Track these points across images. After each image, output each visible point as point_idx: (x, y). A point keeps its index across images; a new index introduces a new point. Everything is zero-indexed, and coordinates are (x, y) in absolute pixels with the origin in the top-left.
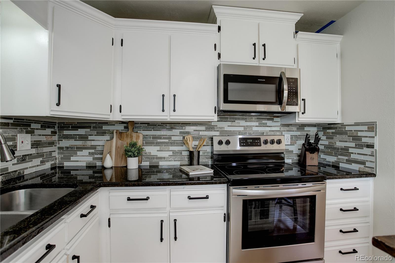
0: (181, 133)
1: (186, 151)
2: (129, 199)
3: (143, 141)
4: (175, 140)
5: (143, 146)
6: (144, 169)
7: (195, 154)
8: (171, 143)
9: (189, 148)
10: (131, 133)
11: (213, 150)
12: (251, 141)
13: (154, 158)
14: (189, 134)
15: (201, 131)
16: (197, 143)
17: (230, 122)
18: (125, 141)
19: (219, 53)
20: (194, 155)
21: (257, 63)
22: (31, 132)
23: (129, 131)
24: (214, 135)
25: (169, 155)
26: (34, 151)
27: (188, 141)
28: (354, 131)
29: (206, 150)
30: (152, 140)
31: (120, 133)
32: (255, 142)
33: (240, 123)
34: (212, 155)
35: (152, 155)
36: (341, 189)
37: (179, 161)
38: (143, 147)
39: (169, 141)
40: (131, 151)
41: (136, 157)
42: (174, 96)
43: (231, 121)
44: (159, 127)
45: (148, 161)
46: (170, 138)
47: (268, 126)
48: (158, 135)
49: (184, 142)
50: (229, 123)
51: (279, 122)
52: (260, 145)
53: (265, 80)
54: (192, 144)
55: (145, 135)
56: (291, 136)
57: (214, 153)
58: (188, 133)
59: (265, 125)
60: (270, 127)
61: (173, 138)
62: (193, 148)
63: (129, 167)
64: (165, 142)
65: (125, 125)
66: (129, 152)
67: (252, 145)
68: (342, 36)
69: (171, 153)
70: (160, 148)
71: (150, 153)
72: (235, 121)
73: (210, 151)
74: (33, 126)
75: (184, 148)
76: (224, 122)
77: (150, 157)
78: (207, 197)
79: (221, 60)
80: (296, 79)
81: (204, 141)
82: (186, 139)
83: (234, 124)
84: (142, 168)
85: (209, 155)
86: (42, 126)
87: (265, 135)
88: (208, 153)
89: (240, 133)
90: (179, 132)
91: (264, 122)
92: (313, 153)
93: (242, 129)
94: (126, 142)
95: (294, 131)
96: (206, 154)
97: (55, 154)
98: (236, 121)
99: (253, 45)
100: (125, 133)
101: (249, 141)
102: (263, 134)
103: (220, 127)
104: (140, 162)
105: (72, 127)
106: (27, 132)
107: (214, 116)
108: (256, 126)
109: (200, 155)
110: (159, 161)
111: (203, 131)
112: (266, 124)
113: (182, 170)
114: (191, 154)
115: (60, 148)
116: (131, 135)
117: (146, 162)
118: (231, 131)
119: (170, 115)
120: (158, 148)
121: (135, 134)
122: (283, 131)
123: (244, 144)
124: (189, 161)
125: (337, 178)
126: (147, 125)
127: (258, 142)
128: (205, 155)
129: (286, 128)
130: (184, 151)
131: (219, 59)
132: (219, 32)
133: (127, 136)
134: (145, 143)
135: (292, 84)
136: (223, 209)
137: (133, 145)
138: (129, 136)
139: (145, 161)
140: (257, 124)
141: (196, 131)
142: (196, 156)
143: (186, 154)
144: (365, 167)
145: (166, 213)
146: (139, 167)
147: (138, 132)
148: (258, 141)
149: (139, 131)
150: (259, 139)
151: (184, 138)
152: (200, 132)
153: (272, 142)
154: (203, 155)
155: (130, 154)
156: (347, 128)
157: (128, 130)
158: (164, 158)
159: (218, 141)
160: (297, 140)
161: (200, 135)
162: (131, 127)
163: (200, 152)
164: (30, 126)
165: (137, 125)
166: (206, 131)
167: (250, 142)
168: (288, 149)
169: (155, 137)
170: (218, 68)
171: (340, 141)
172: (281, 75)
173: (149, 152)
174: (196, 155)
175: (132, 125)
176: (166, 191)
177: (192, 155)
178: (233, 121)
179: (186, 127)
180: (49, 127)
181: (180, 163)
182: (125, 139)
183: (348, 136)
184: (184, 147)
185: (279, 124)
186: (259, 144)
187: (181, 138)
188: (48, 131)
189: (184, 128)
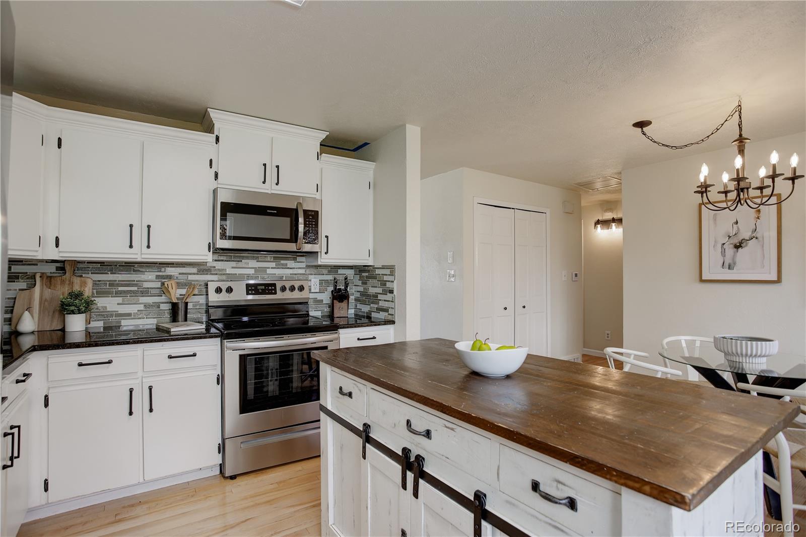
0: (158, 277)
1: (167, 303)
2: (80, 365)
3: (93, 289)
4: (148, 288)
5: (93, 297)
6: (92, 333)
7: (180, 306)
8: (142, 292)
9: (171, 299)
10: (71, 277)
11: (208, 301)
12: (263, 287)
13: (112, 316)
14: (171, 279)
15: (190, 274)
16: (183, 291)
18: (58, 290)
19: (216, 172)
20: (178, 307)
21: (268, 188)
23: (67, 274)
24: (210, 279)
25: (138, 311)
27: (170, 289)
28: (382, 274)
29: (196, 302)
30: (109, 289)
31: (49, 278)
32: (269, 288)
33: (248, 263)
34: (206, 308)
35: (108, 310)
36: (358, 339)
37: (154, 318)
38: (93, 299)
39: (138, 289)
40: (74, 305)
41: (82, 313)
42: (149, 227)
43: (236, 261)
44: (122, 268)
45: (101, 320)
46: (140, 285)
47: (288, 268)
48: (119, 281)
49: (164, 290)
50: (234, 264)
51: (304, 262)
52: (275, 293)
53: (276, 212)
54: (175, 293)
55: (96, 281)
56: (320, 280)
57: (209, 305)
58: (170, 277)
59: (285, 267)
60: (291, 268)
61: (146, 285)
62: (178, 299)
63: (68, 329)
64: (131, 291)
65: (58, 265)
66: (70, 306)
67: (263, 292)
68: (374, 163)
69: (142, 307)
70: (123, 300)
71: (106, 307)
72: (241, 261)
73: (205, 303)
75: (163, 299)
76: (225, 262)
77: (104, 314)
78: (194, 355)
79: (219, 182)
80: (317, 212)
81: (194, 288)
82: (166, 285)
83: (240, 265)
84: (91, 331)
85: (203, 309)
87: (284, 279)
88: (201, 305)
89: (249, 277)
90: (155, 276)
91: (282, 262)
92: (342, 302)
93: (252, 271)
94: (61, 292)
95: (324, 274)
96: (198, 307)
98: (243, 261)
99: (264, 165)
100: (59, 278)
101: (259, 287)
102: (281, 279)
103: (219, 269)
104: (88, 322)
107: (207, 255)
108: (272, 268)
109: (188, 308)
110: (122, 319)
111: (194, 274)
112: (286, 264)
113: (161, 327)
114: (174, 307)
116: (70, 281)
117: (99, 322)
118: (236, 274)
119: (142, 253)
120: (120, 300)
121: (79, 278)
122: (309, 274)
123: (253, 292)
124: (171, 317)
125: (353, 327)
126: (100, 265)
127: (272, 290)
128: (196, 309)
129: (313, 271)
130: (163, 303)
131: (216, 180)
132: (217, 143)
133: (63, 282)
134: (95, 293)
135: (311, 217)
136: (215, 369)
137: (78, 295)
138: (67, 282)
139: (95, 321)
140: (273, 265)
141: (183, 274)
142: (182, 310)
143: (166, 307)
144: (388, 314)
145: (138, 378)
146: (86, 328)
147: (84, 275)
148: (273, 288)
149: (84, 273)
150: (274, 285)
151: (163, 284)
152: (189, 276)
153: (292, 289)
154: (194, 309)
155: (72, 308)
156: (378, 271)
157: (65, 273)
158: (129, 315)
159: (216, 287)
160: (328, 286)
161: (189, 281)
162: (71, 269)
163: (189, 304)
165: (81, 266)
166: (197, 274)
167: (261, 289)
168: (317, 298)
169: (112, 284)
170: (215, 192)
171: (372, 287)
172: (297, 207)
173: (102, 307)
174: (182, 307)
175: (72, 265)
176: (137, 350)
177: (176, 308)
178: (238, 261)
179: (166, 268)
181: (156, 321)
182: (59, 287)
183: (378, 281)
184: (163, 297)
185: (303, 265)
186: (273, 291)
187: (158, 285)
189: (163, 269)
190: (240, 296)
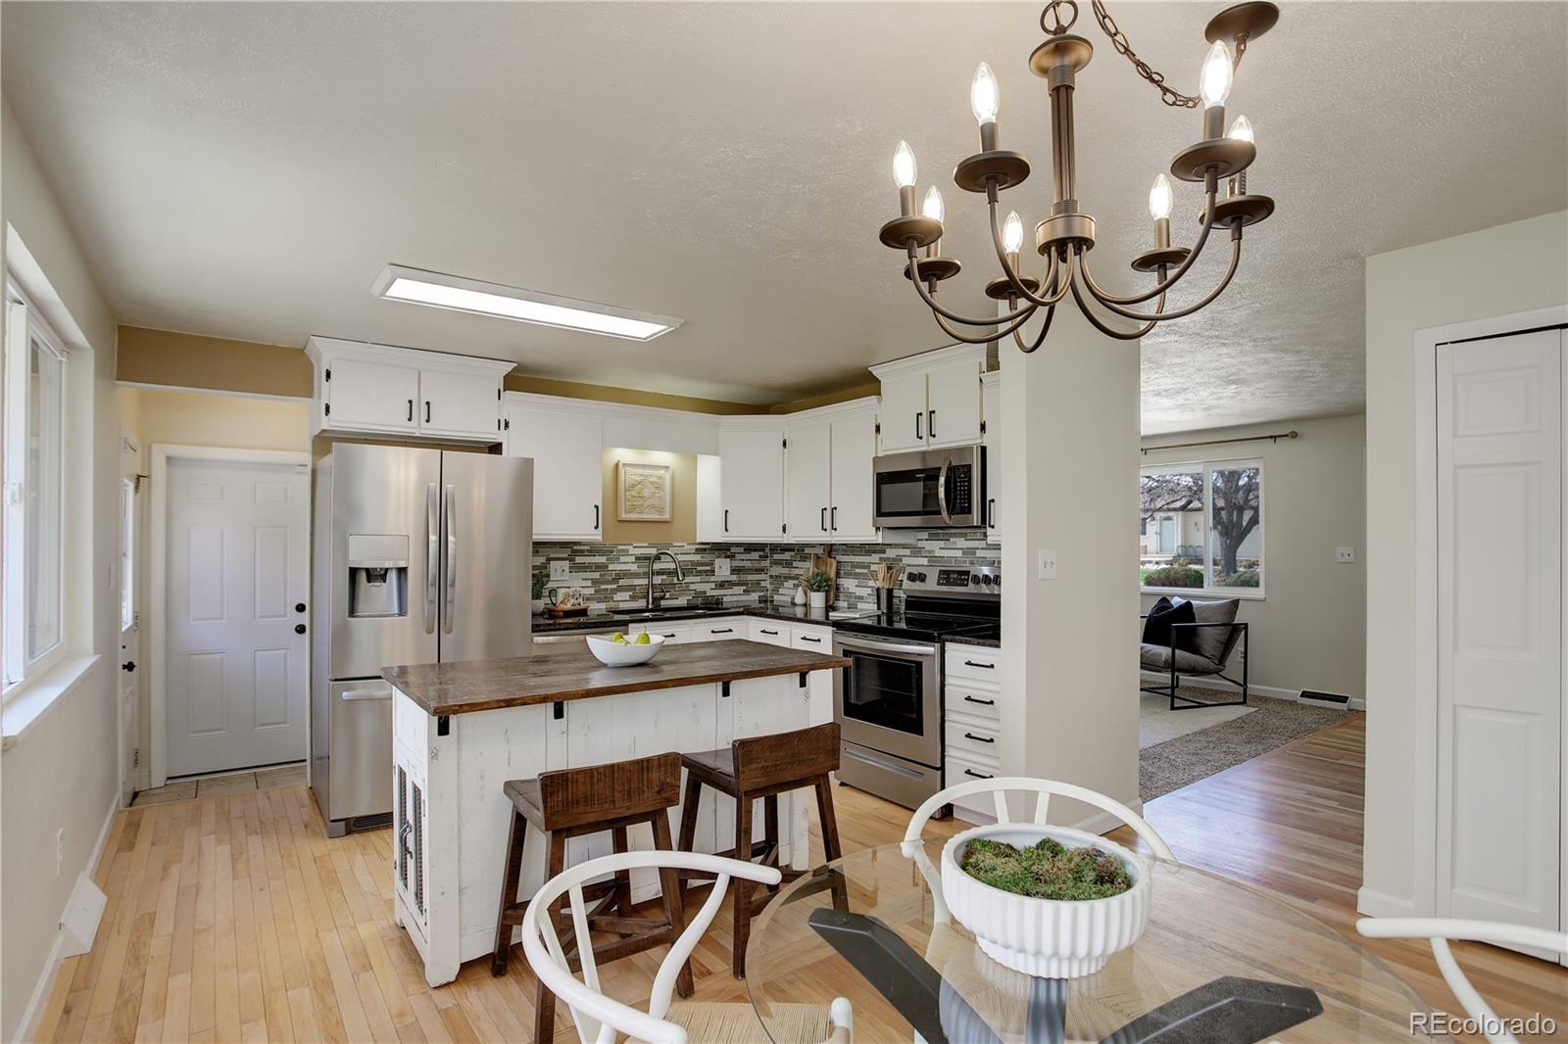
17: (942, 542)
21: (924, 444)
22: (732, 557)
23: (826, 555)
24: (909, 563)
26: (734, 578)
31: (818, 559)
36: (968, 663)
42: (835, 509)
43: (946, 540)
46: (869, 567)
47: (961, 549)
50: (942, 544)
52: (967, 585)
63: (811, 605)
67: (954, 582)
72: (950, 540)
74: (733, 550)
80: (969, 467)
83: (948, 545)
86: (745, 550)
89: (949, 561)
93: (952, 554)
97: (767, 584)
100: (822, 559)
101: (952, 576)
105: (781, 550)
106: (726, 557)
107: (876, 536)
115: (771, 577)
116: (826, 561)
118: (937, 557)
120: (856, 582)
123: (943, 581)
127: (965, 579)
133: (823, 562)
135: (962, 475)
164: (729, 550)
167: (953, 578)
180: (755, 550)
182: (821, 566)
186: (964, 582)
188: (755, 555)
190: (931, 586)
